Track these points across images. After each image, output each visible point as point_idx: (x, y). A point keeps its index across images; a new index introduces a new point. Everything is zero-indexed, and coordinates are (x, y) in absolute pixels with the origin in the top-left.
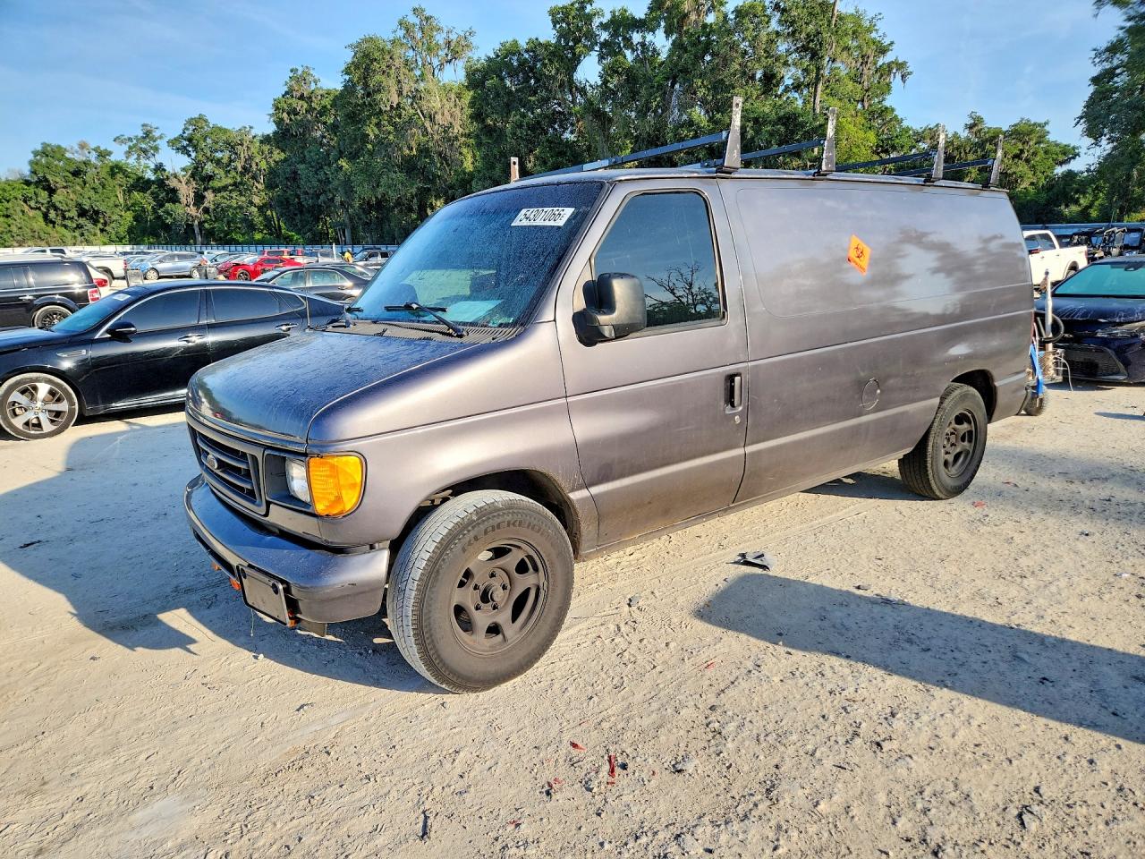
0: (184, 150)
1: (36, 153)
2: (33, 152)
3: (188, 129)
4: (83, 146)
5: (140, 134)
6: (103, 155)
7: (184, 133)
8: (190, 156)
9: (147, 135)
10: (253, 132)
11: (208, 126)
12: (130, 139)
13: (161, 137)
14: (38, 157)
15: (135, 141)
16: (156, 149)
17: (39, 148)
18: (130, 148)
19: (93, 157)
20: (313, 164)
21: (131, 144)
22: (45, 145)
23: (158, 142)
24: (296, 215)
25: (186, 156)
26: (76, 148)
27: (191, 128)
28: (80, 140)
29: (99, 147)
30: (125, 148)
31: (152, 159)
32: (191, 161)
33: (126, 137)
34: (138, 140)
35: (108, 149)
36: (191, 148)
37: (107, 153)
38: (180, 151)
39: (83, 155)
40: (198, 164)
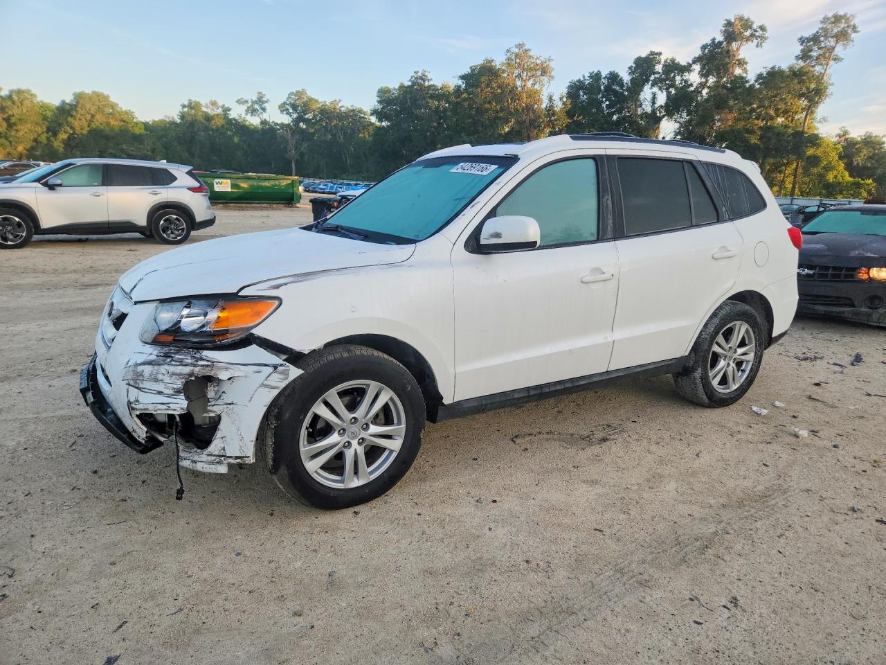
0: (288, 113)
1: (184, 106)
4: (214, 104)
6: (226, 110)
9: (260, 101)
10: (340, 105)
12: (246, 102)
14: (186, 109)
17: (186, 103)
18: (248, 108)
30: (245, 107)
34: (254, 102)
35: (231, 107)
36: (291, 111)
37: (229, 110)
38: (285, 112)
39: (213, 110)
40: (297, 121)
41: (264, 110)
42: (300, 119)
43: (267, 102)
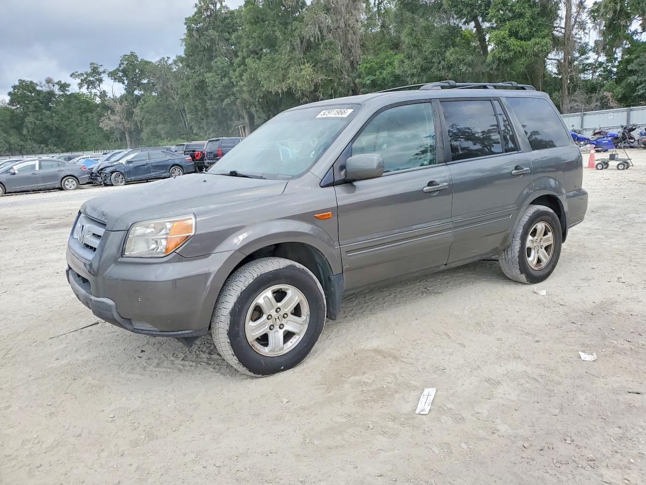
2: (12, 87)
5: (89, 71)
7: (120, 67)
8: (124, 83)
11: (137, 61)
13: (104, 72)
15: (85, 76)
16: (101, 81)
19: (56, 88)
21: (83, 78)
22: (21, 81)
23: (103, 75)
25: (121, 84)
26: (44, 82)
27: (125, 63)
28: (47, 77)
29: (61, 82)
31: (98, 88)
32: (124, 87)
33: (79, 73)
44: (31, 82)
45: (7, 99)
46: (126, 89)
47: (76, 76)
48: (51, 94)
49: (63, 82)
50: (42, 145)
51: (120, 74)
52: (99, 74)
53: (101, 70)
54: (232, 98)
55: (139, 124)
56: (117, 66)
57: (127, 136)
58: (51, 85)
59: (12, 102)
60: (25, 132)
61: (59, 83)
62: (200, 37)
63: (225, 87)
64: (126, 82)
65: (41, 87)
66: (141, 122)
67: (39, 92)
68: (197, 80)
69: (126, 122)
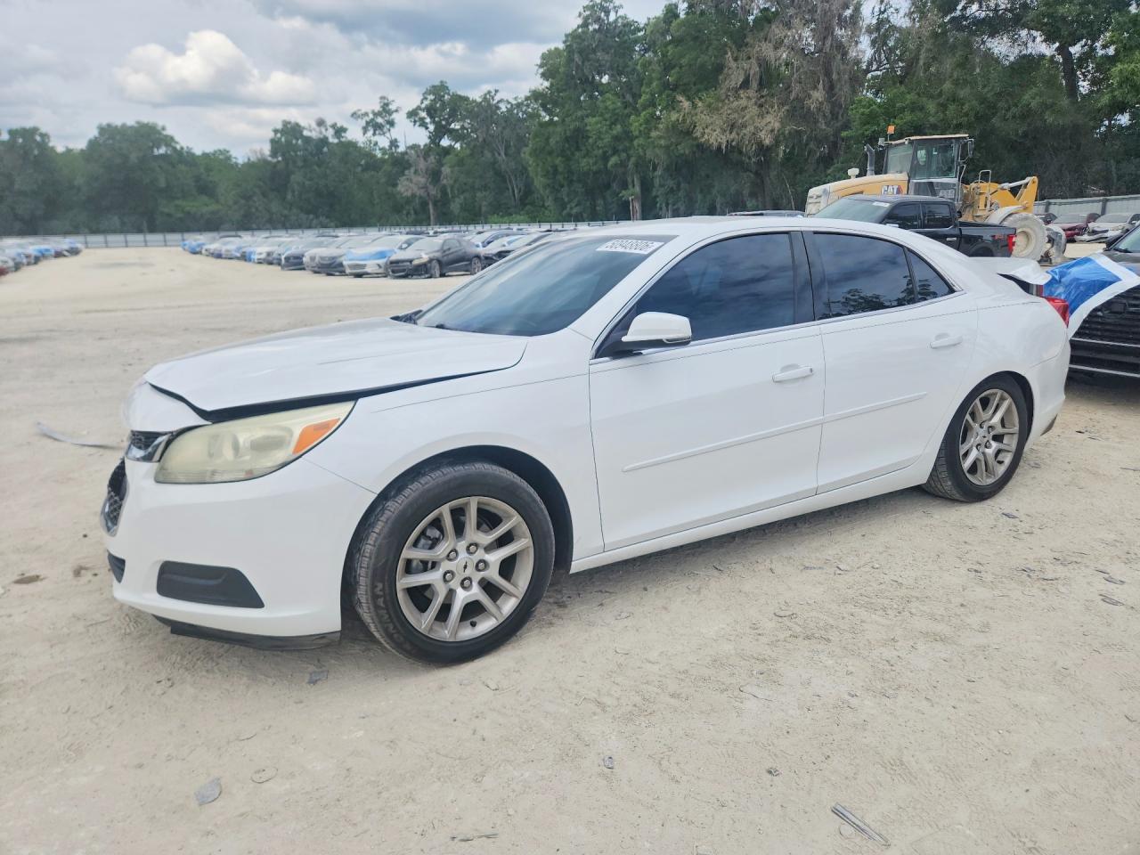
0: (423, 124)
1: (276, 131)
2: (273, 130)
3: (426, 99)
4: (321, 123)
5: (378, 108)
6: (340, 131)
7: (422, 103)
8: (427, 128)
9: (386, 109)
10: (497, 98)
11: (449, 95)
12: (366, 114)
14: (279, 136)
15: (371, 116)
17: (279, 126)
18: (367, 123)
19: (330, 133)
20: (607, 116)
21: (368, 119)
22: (286, 123)
23: (395, 115)
24: (562, 186)
25: (424, 129)
26: (314, 125)
27: (431, 97)
28: (317, 117)
29: (336, 124)
30: (364, 124)
31: (388, 135)
32: (428, 134)
33: (363, 112)
34: (376, 114)
35: (345, 126)
36: (428, 120)
37: (343, 130)
38: (418, 124)
39: (321, 133)
40: (436, 137)
41: (392, 123)
42: (441, 131)
43: (396, 111)
44: (297, 125)
45: (267, 150)
46: (430, 137)
47: (359, 117)
48: (324, 141)
49: (339, 125)
50: (311, 216)
51: (423, 114)
52: (390, 113)
53: (392, 107)
54: (624, 155)
55: (449, 190)
56: (418, 103)
57: (431, 206)
58: (323, 130)
59: (274, 153)
60: (289, 197)
61: (334, 126)
62: (583, 62)
63: (616, 138)
64: (432, 127)
65: (311, 131)
66: (452, 187)
67: (308, 140)
68: (572, 127)
69: (431, 187)
